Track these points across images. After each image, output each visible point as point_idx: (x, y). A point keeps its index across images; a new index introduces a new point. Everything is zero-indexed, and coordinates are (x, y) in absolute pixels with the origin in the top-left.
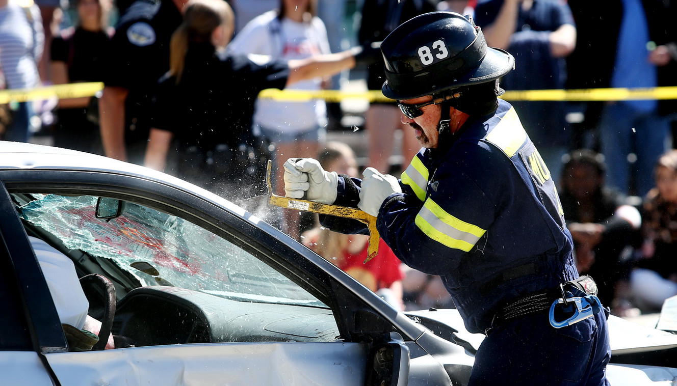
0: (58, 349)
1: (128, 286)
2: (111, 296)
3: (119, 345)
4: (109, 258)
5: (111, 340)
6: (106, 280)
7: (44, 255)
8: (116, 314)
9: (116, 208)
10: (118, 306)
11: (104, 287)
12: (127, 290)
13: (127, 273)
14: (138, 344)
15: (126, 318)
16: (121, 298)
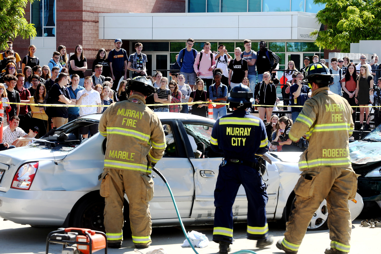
0: (193, 158)
1: (208, 145)
2: (204, 147)
3: (206, 157)
4: (204, 139)
5: (204, 156)
6: (203, 143)
7: (190, 137)
8: (205, 151)
9: (207, 128)
10: (206, 149)
11: (203, 145)
12: (207, 146)
13: (208, 142)
14: (210, 157)
15: (207, 152)
16: (206, 147)
